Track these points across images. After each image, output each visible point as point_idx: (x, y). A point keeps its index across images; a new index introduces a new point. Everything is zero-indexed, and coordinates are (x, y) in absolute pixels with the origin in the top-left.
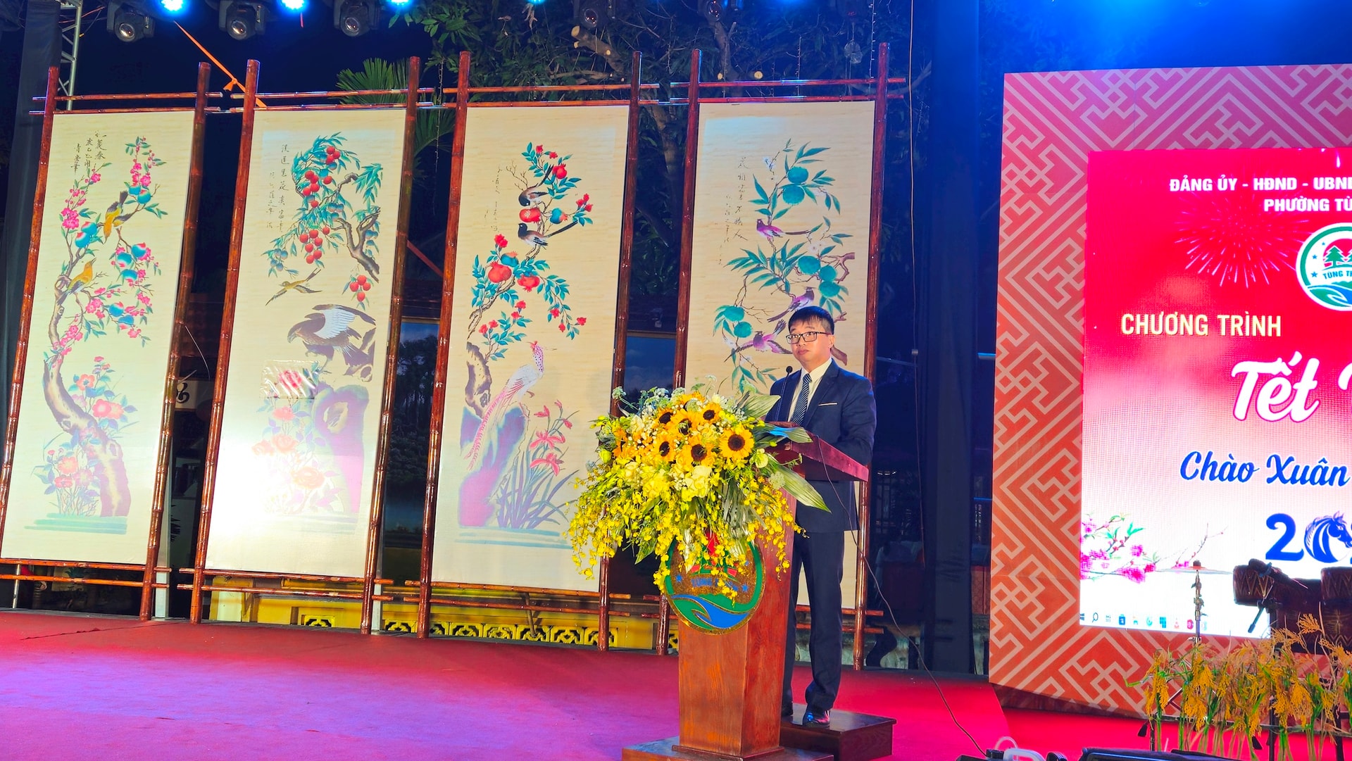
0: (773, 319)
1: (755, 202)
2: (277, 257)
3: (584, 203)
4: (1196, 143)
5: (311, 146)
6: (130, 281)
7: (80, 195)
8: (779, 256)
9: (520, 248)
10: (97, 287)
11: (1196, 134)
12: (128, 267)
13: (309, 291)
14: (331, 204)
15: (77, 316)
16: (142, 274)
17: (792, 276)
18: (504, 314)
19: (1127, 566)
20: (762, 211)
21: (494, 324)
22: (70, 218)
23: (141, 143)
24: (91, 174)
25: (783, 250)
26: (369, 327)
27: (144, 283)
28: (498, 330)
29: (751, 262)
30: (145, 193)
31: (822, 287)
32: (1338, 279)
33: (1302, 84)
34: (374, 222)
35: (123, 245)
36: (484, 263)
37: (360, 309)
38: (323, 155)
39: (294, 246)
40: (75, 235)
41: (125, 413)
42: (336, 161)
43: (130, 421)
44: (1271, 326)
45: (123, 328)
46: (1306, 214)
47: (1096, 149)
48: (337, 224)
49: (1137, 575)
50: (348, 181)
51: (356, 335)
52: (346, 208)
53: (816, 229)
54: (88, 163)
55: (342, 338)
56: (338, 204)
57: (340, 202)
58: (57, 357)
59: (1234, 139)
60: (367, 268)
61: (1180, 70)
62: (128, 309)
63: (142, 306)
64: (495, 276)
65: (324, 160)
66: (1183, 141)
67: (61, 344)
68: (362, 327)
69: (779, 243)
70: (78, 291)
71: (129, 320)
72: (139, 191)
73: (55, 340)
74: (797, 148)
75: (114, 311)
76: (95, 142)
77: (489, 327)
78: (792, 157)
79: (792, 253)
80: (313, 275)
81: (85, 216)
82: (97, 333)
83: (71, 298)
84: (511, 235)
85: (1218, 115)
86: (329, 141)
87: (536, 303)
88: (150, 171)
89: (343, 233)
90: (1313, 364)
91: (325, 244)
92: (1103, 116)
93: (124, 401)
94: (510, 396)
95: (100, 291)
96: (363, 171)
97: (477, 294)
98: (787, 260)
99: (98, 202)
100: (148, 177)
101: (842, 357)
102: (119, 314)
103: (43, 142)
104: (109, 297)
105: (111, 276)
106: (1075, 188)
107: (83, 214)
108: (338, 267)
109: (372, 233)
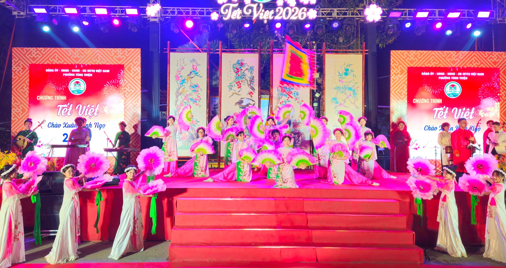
0: (343, 100)
1: (338, 75)
2: (231, 87)
4: (427, 66)
5: (236, 62)
6: (195, 92)
7: (179, 72)
8: (344, 87)
11: (427, 64)
12: (194, 89)
13: (239, 95)
14: (242, 75)
15: (182, 100)
16: (198, 91)
17: (347, 91)
18: (285, 99)
19: (415, 147)
20: (340, 77)
21: (283, 102)
22: (177, 78)
23: (194, 60)
24: (182, 67)
25: (345, 86)
26: (254, 103)
27: (198, 93)
29: (338, 88)
30: (196, 72)
31: (353, 93)
32: (452, 92)
34: (253, 79)
35: (192, 84)
37: (251, 99)
38: (239, 64)
39: (234, 84)
40: (179, 81)
41: (197, 123)
42: (243, 65)
44: (440, 101)
45: (194, 103)
46: (446, 80)
47: (409, 66)
48: (244, 80)
49: (416, 149)
50: (246, 70)
52: (246, 76)
53: (351, 81)
54: (181, 65)
55: (248, 105)
56: (244, 75)
58: (178, 110)
59: (434, 65)
60: (252, 90)
61: (424, 51)
62: (195, 99)
63: (198, 98)
64: (282, 91)
66: (425, 65)
69: (344, 84)
70: (182, 95)
71: (196, 101)
72: (194, 72)
73: (177, 106)
74: (347, 64)
75: (191, 99)
76: (182, 59)
77: (281, 102)
78: (346, 66)
80: (239, 91)
82: (188, 104)
83: (180, 96)
86: (241, 61)
88: (197, 67)
89: (246, 81)
90: (447, 108)
91: (242, 84)
92: (410, 60)
93: (196, 120)
95: (187, 95)
96: (249, 68)
97: (278, 95)
99: (184, 74)
101: (358, 108)
102: (193, 100)
103: (168, 59)
104: (190, 96)
105: (190, 91)
106: (405, 74)
107: (181, 76)
108: (245, 89)
109: (253, 82)
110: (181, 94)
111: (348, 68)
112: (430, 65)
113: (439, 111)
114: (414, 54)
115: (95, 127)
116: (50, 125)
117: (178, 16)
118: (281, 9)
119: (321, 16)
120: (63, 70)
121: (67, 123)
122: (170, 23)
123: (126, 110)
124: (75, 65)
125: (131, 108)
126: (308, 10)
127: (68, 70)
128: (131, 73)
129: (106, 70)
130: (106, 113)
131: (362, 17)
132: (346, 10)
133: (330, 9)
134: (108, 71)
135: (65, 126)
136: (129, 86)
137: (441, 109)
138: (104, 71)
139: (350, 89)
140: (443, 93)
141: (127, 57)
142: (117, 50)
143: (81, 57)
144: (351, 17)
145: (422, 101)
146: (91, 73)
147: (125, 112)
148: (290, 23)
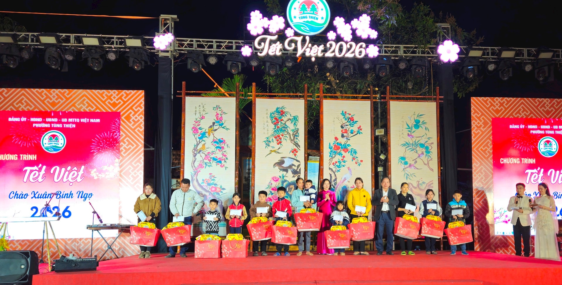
0: (414, 160)
1: (407, 128)
2: (268, 143)
3: (360, 128)
4: (516, 116)
5: (275, 110)
6: (219, 150)
7: (198, 123)
8: (414, 143)
9: (343, 141)
10: (208, 152)
11: (516, 114)
12: (218, 145)
13: (279, 153)
14: (283, 127)
15: (201, 161)
16: (223, 148)
17: (418, 149)
18: (339, 159)
19: (504, 220)
20: (409, 131)
21: (336, 162)
22: (195, 130)
23: (218, 107)
24: (201, 116)
25: (415, 142)
26: (298, 163)
27: (224, 150)
28: (338, 164)
29: (407, 145)
30: (221, 123)
31: (426, 152)
32: (547, 150)
33: (538, 103)
34: (297, 133)
35: (215, 139)
36: (332, 145)
37: (295, 158)
38: (279, 112)
39: (272, 139)
40: (198, 135)
41: (222, 190)
42: (284, 114)
43: (224, 193)
44: (533, 161)
45: (218, 164)
46: (539, 134)
47: (494, 117)
48: (286, 133)
49: (506, 222)
50: (288, 120)
51: (295, 166)
52: (288, 128)
53: (423, 136)
54: (200, 113)
55: (290, 167)
56: (285, 127)
57: (286, 127)
58: (195, 173)
59: (524, 116)
60: (296, 146)
61: (511, 98)
62: (219, 159)
63: (224, 157)
64: (336, 148)
65: (280, 114)
66: (513, 116)
67: (196, 169)
68: (296, 164)
69: (414, 140)
70: (201, 153)
71: (220, 162)
72: (219, 122)
73: (194, 168)
74: (417, 114)
75: (214, 159)
76: (202, 106)
77: (335, 163)
78: (416, 116)
79: (417, 143)
80: (279, 148)
81: (201, 129)
82: (209, 166)
83: (198, 155)
84: (339, 137)
85: (520, 110)
86: (281, 108)
87: (348, 156)
88: (222, 116)
89: (288, 136)
90: (542, 170)
91: (282, 139)
92: (495, 109)
93: (221, 187)
94: (343, 182)
95: (209, 153)
96: (292, 117)
97: (330, 153)
98: (416, 144)
99: (205, 125)
100: (222, 117)
101: (432, 170)
102: (216, 160)
103: (183, 105)
104: (212, 155)
105: (212, 148)
106: (489, 127)
107: (200, 129)
108: (287, 146)
109: (297, 136)
110: (200, 151)
111: (419, 119)
112: (519, 115)
113: (532, 174)
114: (499, 102)
115: (78, 197)
116: (12, 195)
117: (197, 50)
118: (334, 44)
119: (384, 54)
120: (33, 120)
121: (38, 192)
122: (187, 58)
123: (122, 174)
124: (51, 112)
125: (130, 171)
126: (367, 47)
127: (40, 120)
128: (130, 123)
129: (95, 120)
130: (94, 177)
131: (435, 56)
132: (416, 48)
133: (395, 46)
134: (98, 121)
135: (35, 196)
136: (127, 140)
137: (535, 171)
138: (92, 120)
139: (422, 145)
140: (536, 150)
141: (125, 102)
142: (112, 92)
143: (59, 102)
144: (421, 56)
145: (512, 162)
146: (73, 123)
147: (121, 175)
148: (345, 62)
